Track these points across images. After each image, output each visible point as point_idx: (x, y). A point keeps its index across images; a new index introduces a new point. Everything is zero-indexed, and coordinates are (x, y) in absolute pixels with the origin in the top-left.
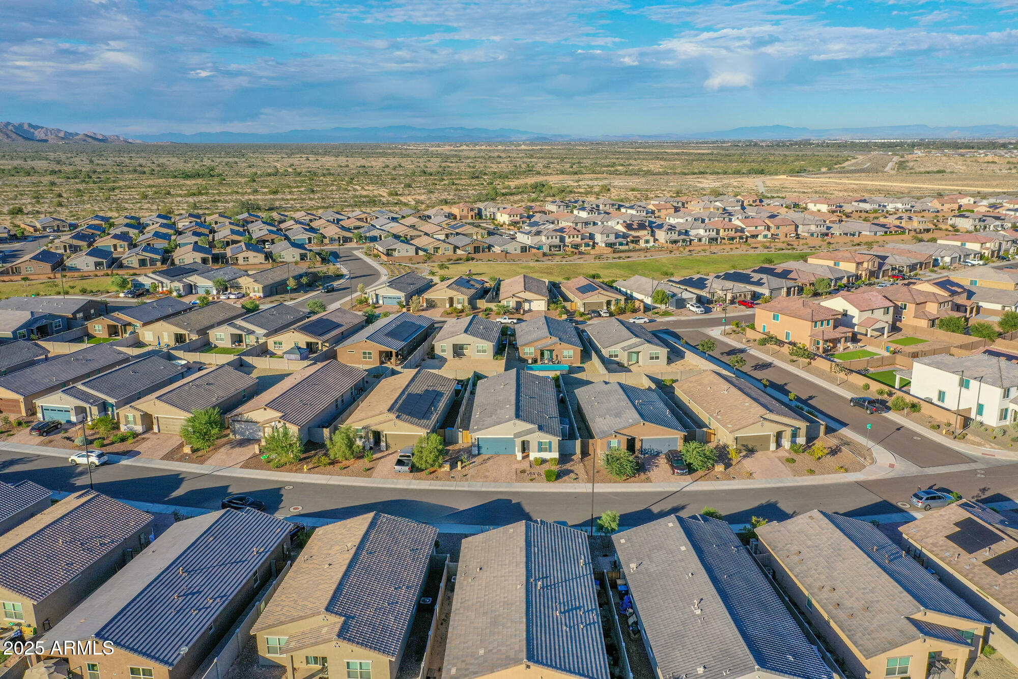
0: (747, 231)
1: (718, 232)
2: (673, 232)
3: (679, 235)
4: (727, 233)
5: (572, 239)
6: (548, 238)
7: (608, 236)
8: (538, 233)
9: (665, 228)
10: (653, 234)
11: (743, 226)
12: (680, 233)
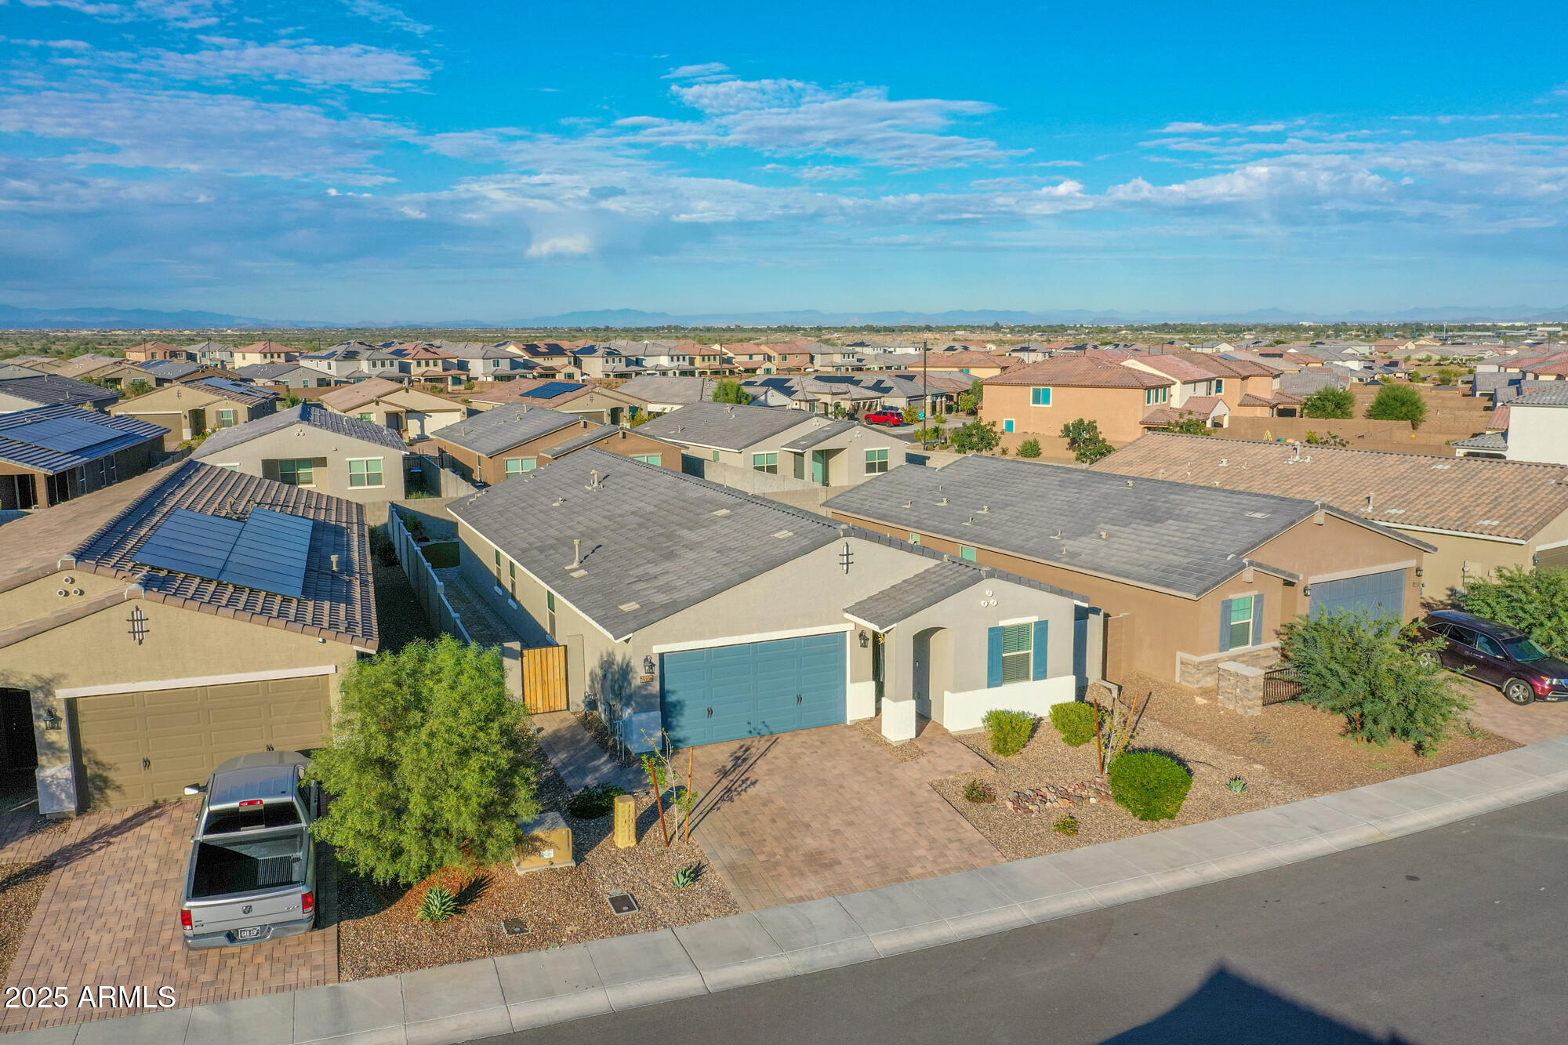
0: (740, 363)
1: (692, 362)
2: (617, 359)
3: (627, 366)
4: (706, 363)
5: (423, 369)
6: (374, 365)
7: (496, 364)
8: (351, 356)
9: (600, 352)
10: (577, 363)
11: (731, 355)
12: (629, 363)
